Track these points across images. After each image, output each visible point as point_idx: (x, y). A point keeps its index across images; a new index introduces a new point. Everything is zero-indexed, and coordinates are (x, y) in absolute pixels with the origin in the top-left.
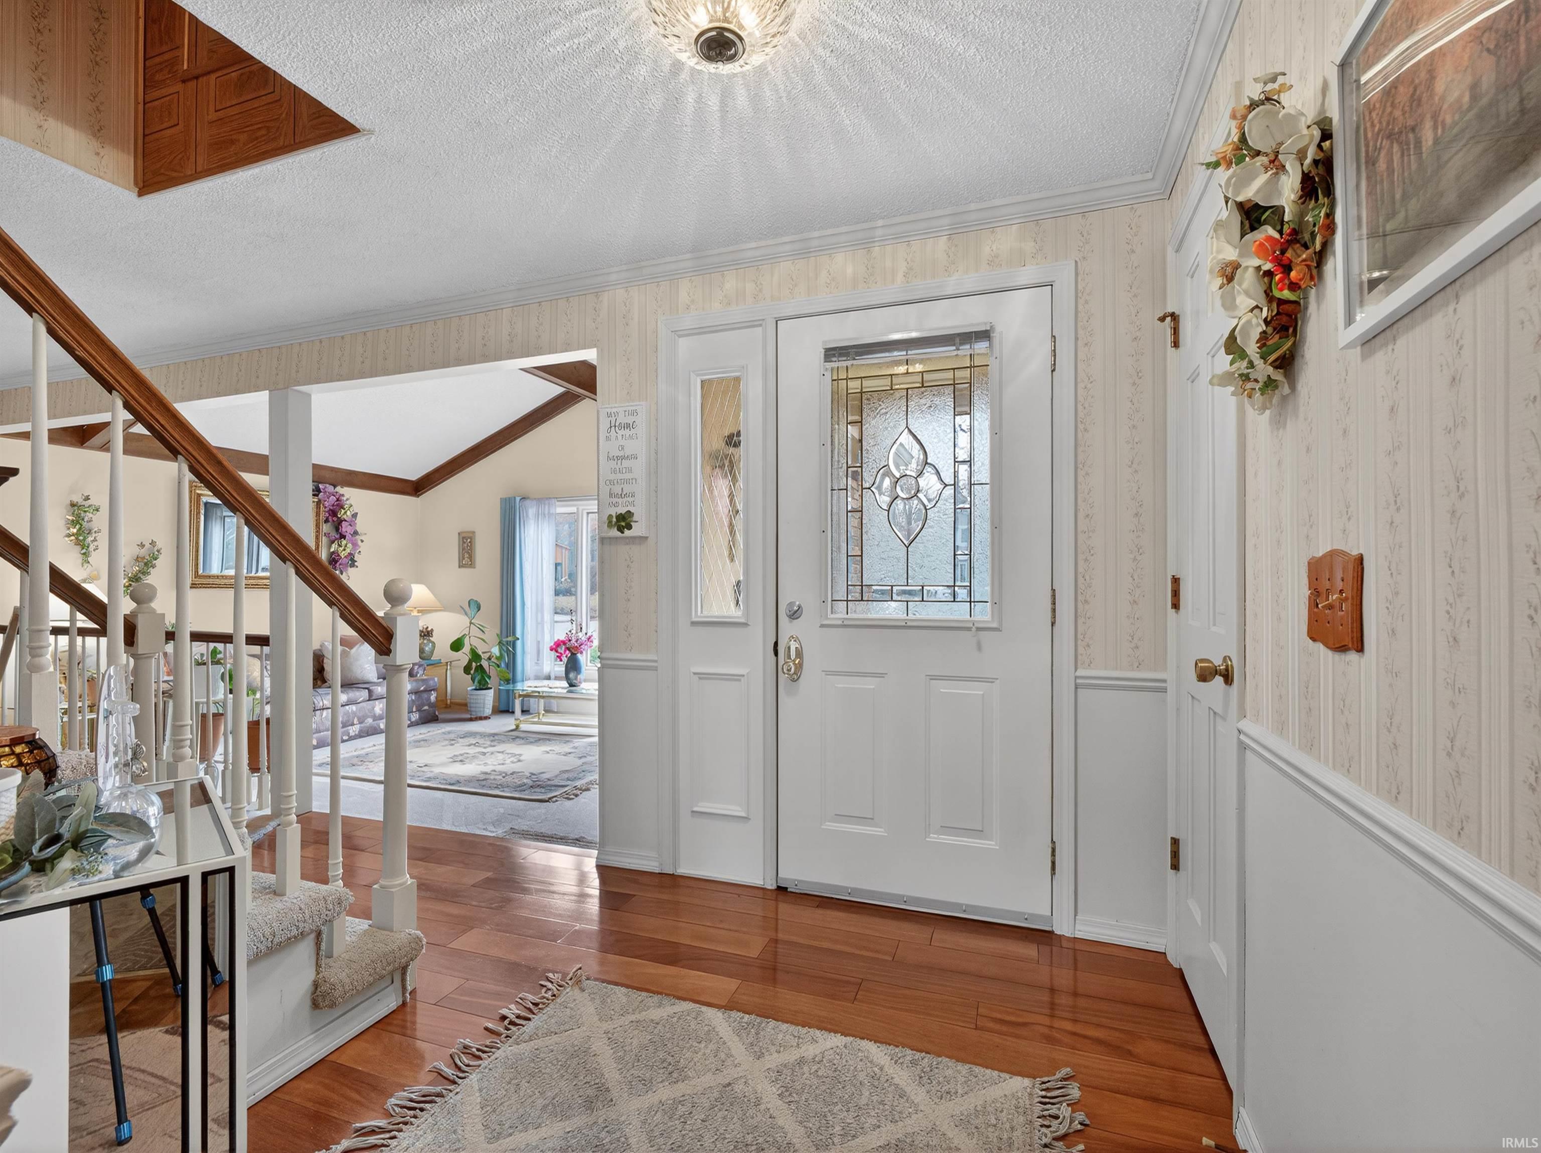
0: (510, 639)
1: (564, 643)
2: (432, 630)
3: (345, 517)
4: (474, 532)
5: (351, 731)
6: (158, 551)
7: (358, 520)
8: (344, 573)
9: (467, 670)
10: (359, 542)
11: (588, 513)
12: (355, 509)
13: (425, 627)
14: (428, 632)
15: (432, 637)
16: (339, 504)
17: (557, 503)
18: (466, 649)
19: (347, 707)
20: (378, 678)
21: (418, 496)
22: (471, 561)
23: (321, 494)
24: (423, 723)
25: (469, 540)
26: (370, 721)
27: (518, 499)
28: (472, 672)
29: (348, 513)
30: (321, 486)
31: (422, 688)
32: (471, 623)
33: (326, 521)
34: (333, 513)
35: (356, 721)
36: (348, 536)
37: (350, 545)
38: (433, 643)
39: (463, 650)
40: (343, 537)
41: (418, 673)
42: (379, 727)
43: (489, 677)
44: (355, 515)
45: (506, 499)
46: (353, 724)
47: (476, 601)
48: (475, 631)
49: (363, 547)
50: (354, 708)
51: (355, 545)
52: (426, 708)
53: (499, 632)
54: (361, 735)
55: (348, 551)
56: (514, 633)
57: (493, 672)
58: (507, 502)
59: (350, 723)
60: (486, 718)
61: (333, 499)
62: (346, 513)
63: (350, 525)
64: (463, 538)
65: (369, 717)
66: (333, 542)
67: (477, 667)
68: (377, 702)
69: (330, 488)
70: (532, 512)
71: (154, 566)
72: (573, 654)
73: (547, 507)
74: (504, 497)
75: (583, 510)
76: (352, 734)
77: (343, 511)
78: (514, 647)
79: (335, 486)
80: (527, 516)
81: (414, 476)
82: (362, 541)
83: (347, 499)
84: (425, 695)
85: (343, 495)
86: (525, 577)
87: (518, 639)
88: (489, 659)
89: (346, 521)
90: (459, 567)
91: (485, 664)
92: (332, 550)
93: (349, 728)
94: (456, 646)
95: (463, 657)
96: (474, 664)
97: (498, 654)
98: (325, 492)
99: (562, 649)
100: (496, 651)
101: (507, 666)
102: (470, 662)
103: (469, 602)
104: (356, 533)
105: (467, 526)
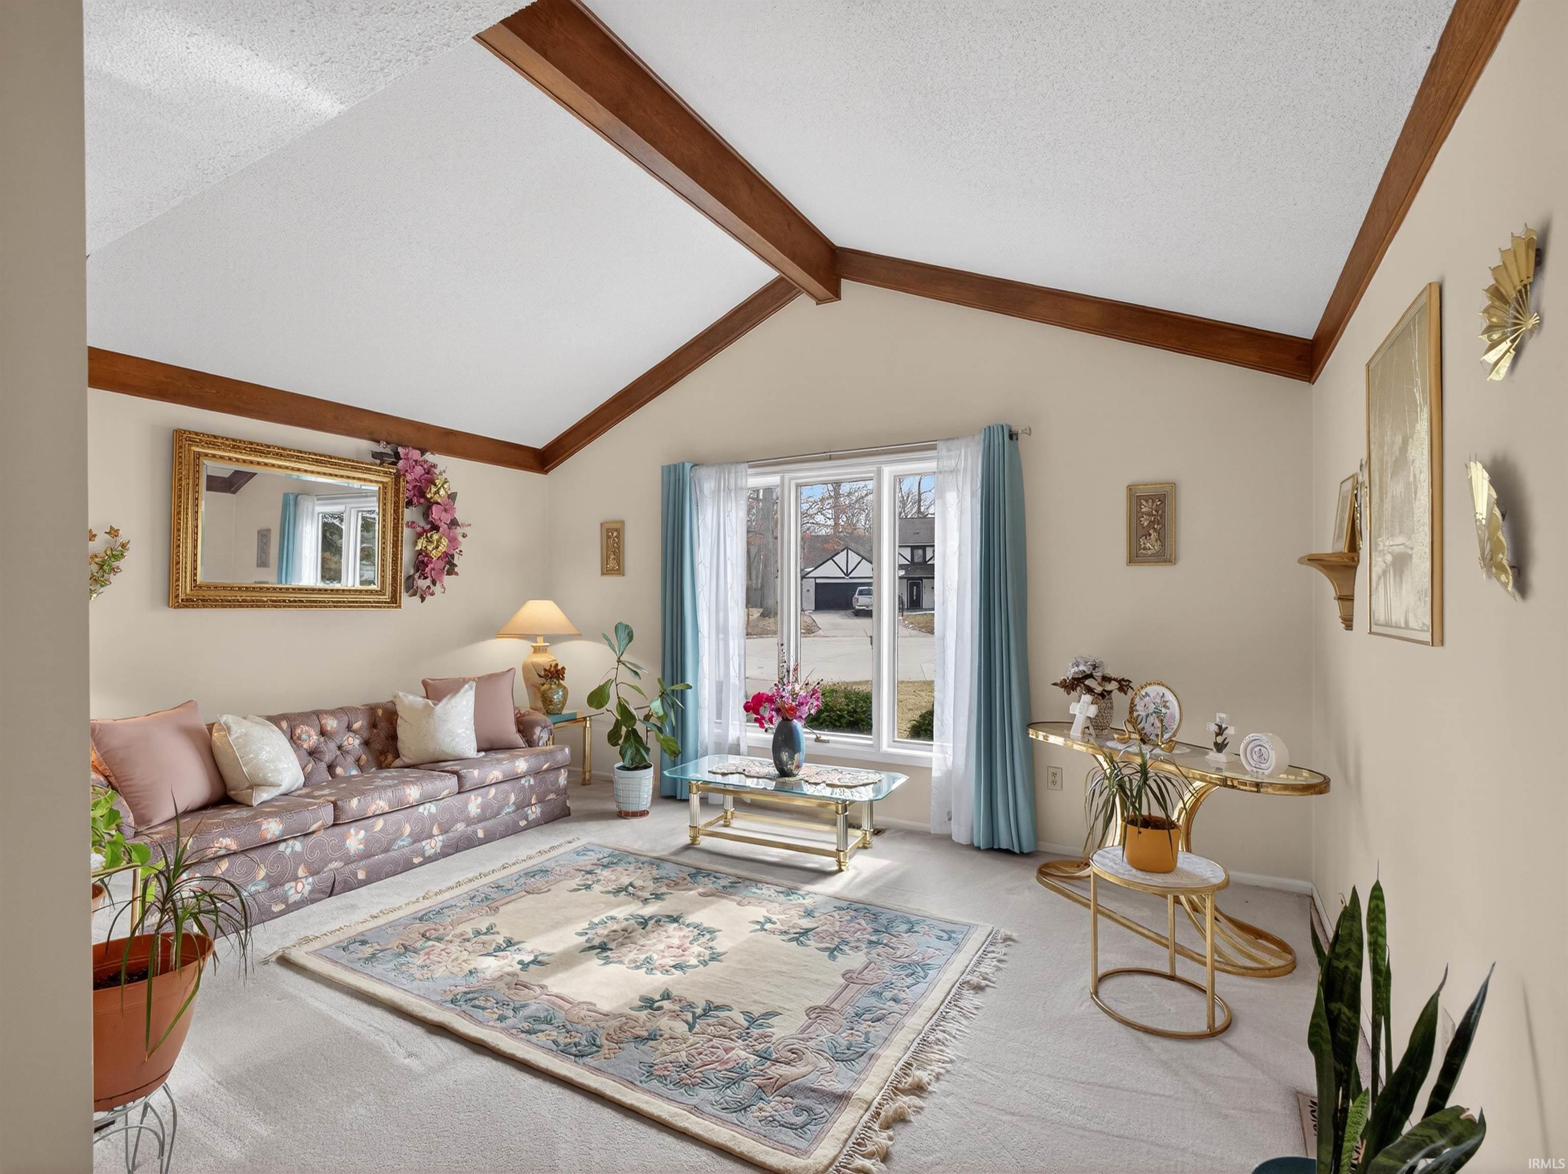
0: (678, 687)
1: (770, 699)
2: (563, 668)
3: (437, 498)
4: (623, 522)
5: (427, 847)
6: (123, 546)
7: (458, 504)
8: (438, 584)
9: (613, 737)
10: (460, 538)
11: (798, 486)
12: (453, 487)
13: (553, 664)
14: (557, 671)
15: (563, 679)
16: (429, 477)
17: (750, 471)
18: (612, 704)
19: (421, 809)
20: (479, 751)
21: (546, 472)
22: (619, 565)
23: (401, 461)
24: (546, 823)
25: (615, 534)
26: (460, 827)
27: (688, 466)
28: (620, 742)
29: (442, 492)
30: (400, 450)
31: (545, 767)
32: (619, 661)
33: (409, 503)
34: (421, 493)
35: (435, 831)
36: (443, 527)
37: (445, 542)
38: (565, 688)
39: (607, 706)
40: (436, 528)
41: (540, 738)
42: (477, 835)
43: (647, 750)
44: (452, 497)
45: (669, 467)
46: (431, 836)
47: (627, 626)
48: (625, 675)
49: (464, 544)
50: (432, 808)
51: (453, 541)
52: (552, 796)
53: (660, 677)
54: (447, 852)
55: (442, 548)
56: (683, 680)
57: (653, 742)
58: (672, 470)
59: (424, 835)
60: (643, 814)
61: (419, 470)
62: (437, 492)
63: (446, 510)
64: (607, 530)
65: (457, 821)
66: (419, 535)
67: (628, 732)
68: (472, 796)
69: (415, 454)
70: (708, 486)
71: (114, 570)
72: (786, 721)
73: (733, 475)
74: (666, 464)
75: (791, 479)
76: (429, 852)
77: (434, 489)
78: (683, 701)
79: (423, 454)
80: (701, 491)
81: (539, 443)
82: (464, 536)
83: (441, 474)
84: (551, 776)
85: (435, 466)
86: (699, 589)
87: (690, 687)
88: (647, 718)
89: (438, 503)
90: (603, 574)
91: (640, 728)
92: (419, 547)
93: (424, 843)
94: (597, 698)
95: (608, 716)
96: (624, 729)
97: (661, 713)
98: (407, 459)
99: (766, 711)
100: (656, 706)
101: (673, 729)
102: (617, 725)
103: (616, 628)
104: (454, 523)
105: (612, 514)
